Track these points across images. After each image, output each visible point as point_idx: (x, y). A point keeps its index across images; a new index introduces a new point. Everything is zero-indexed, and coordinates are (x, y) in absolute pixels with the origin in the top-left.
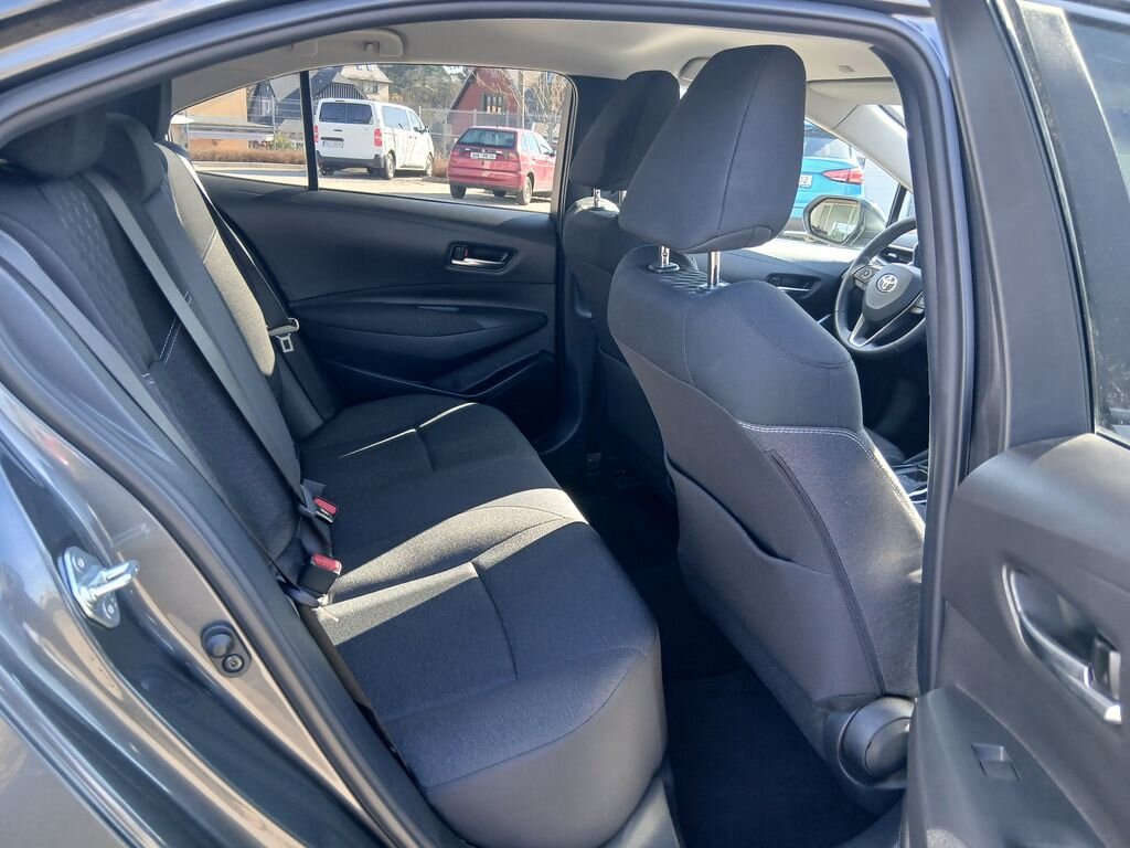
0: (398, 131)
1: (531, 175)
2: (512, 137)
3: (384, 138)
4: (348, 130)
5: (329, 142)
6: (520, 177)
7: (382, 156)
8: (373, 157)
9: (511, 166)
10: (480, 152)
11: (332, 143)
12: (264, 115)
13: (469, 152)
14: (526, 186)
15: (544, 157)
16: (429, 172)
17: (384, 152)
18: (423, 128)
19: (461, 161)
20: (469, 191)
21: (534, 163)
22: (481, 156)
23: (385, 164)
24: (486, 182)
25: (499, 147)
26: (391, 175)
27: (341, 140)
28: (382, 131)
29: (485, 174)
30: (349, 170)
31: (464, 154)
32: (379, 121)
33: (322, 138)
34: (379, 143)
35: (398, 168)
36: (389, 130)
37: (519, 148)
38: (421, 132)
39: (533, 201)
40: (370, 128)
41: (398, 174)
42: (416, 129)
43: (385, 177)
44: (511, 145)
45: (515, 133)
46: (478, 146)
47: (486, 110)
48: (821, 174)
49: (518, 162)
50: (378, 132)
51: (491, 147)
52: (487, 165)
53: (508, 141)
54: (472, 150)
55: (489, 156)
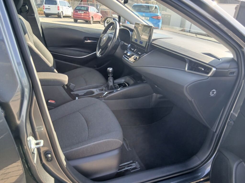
0: (63, 7)
1: (92, 17)
2: (88, 8)
3: (60, 8)
4: (52, 6)
5: (47, 9)
6: (89, 17)
7: (60, 13)
8: (57, 13)
9: (88, 15)
10: (80, 11)
11: (48, 10)
12: (38, 4)
13: (78, 11)
14: (91, 20)
15: (96, 13)
16: (72, 17)
17: (60, 11)
18: (70, 6)
19: (76, 13)
20: (78, 21)
21: (93, 14)
22: (80, 12)
23: (61, 14)
24: (83, 19)
25: (85, 10)
26: (62, 17)
27: (50, 9)
28: (59, 7)
29: (82, 17)
30: (52, 16)
31: (77, 12)
32: (58, 4)
33: (45, 8)
34: (59, 9)
35: (64, 15)
36: (61, 6)
37: (89, 11)
38: (70, 7)
39: (93, 23)
40: (57, 6)
41: (64, 17)
42: (68, 6)
43: (61, 18)
44: (87, 10)
45: (88, 7)
46: (80, 10)
47: (88, 2)
48: (151, 17)
49: (89, 14)
50: (58, 7)
51: (82, 10)
52: (83, 15)
53: (87, 9)
55: (82, 12)
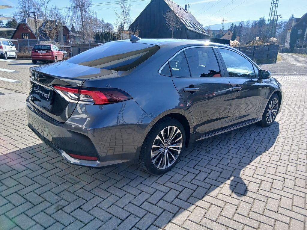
0: (6, 46)
1: (56, 56)
2: (49, 46)
6: (53, 57)
9: (49, 54)
10: (41, 51)
14: (55, 59)
16: (16, 57)
17: (4, 52)
21: (56, 53)
23: (5, 55)
25: (46, 50)
26: (6, 58)
28: (2, 47)
29: (41, 57)
32: (1, 44)
35: (8, 56)
38: (13, 46)
44: (50, 49)
49: (52, 53)
51: (44, 50)
54: (38, 51)
55: (44, 52)
